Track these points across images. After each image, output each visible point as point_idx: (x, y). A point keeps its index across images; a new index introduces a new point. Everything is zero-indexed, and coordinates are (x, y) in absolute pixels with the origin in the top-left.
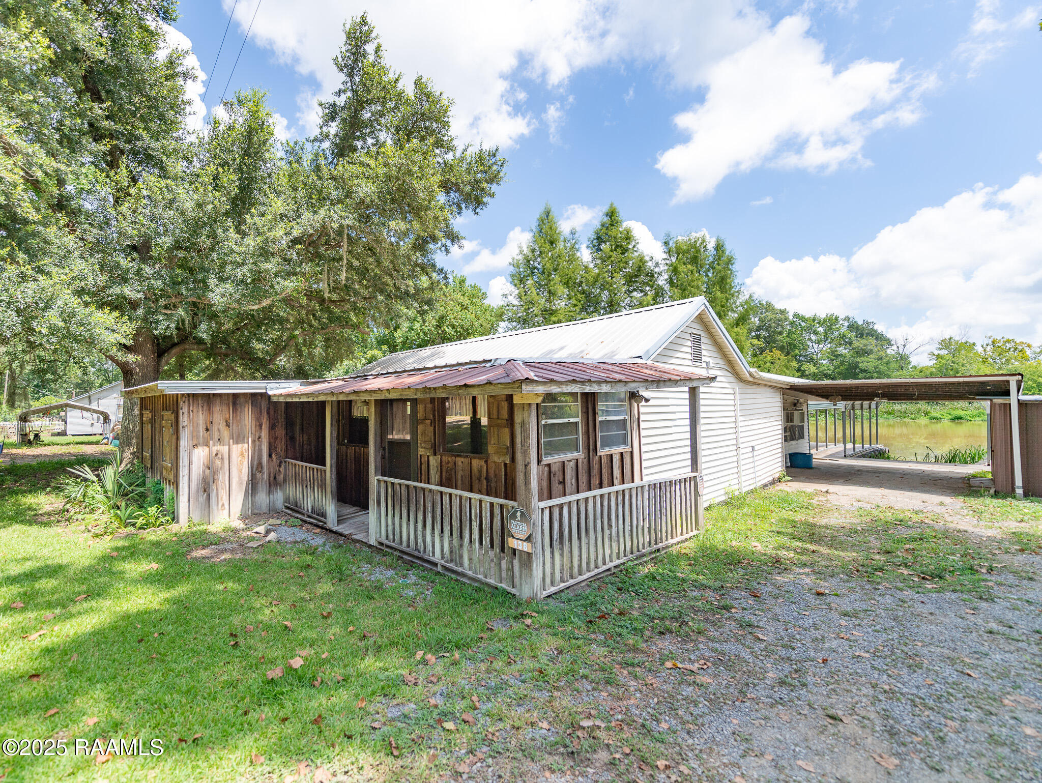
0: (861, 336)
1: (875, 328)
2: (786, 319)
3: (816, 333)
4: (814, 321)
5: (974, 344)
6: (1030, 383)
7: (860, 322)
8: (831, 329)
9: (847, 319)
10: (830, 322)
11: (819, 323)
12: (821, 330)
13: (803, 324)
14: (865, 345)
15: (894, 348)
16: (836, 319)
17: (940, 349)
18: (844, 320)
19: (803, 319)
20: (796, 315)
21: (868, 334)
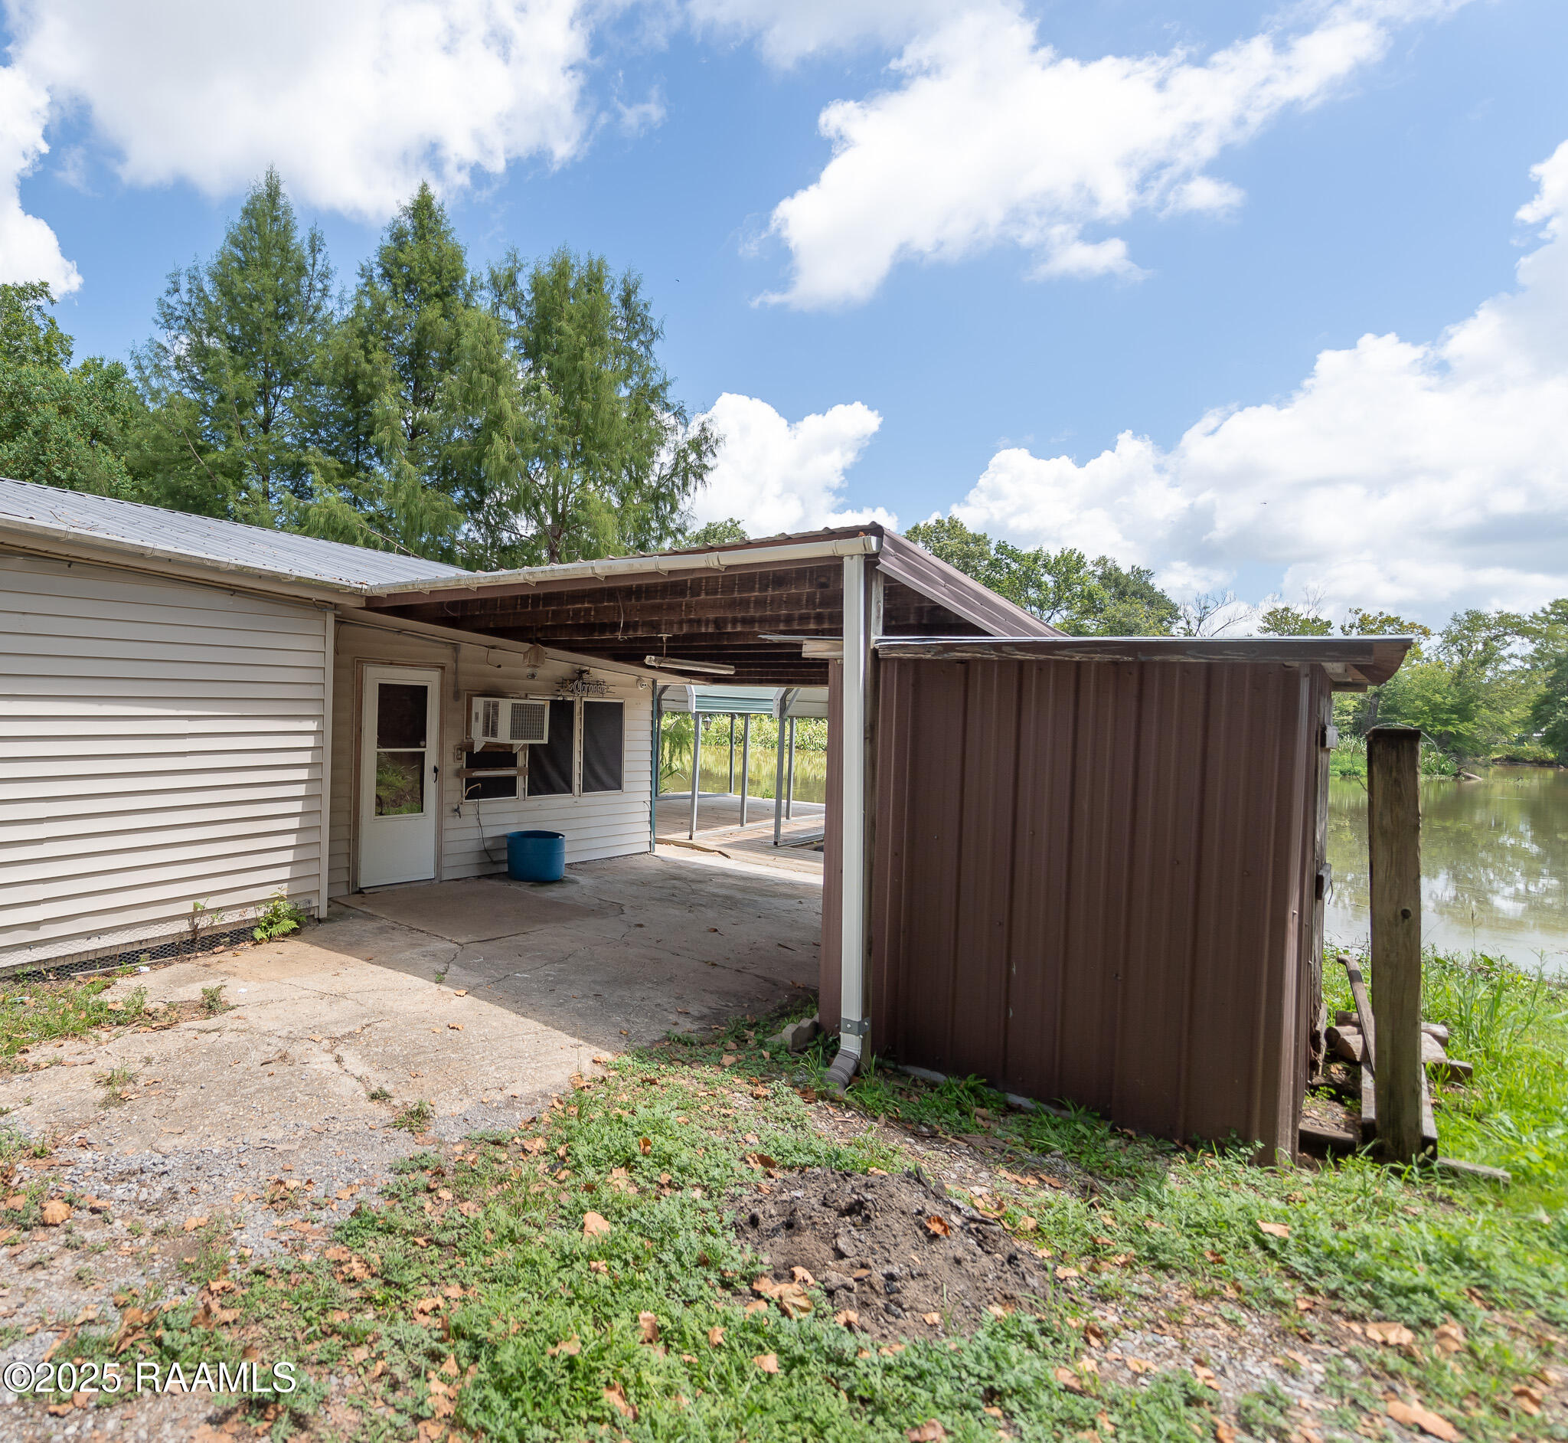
0: (1122, 595)
1: (1150, 583)
2: (982, 555)
3: (1039, 586)
4: (1036, 560)
5: (1329, 624)
6: (1418, 703)
7: (1125, 570)
8: (1066, 580)
9: (1102, 561)
10: (1069, 566)
11: (1045, 566)
12: (1048, 579)
13: (1014, 566)
14: (1127, 615)
15: (1182, 623)
16: (1080, 558)
17: (1267, 630)
18: (1097, 564)
19: (1015, 556)
20: (1002, 548)
21: (1134, 594)
